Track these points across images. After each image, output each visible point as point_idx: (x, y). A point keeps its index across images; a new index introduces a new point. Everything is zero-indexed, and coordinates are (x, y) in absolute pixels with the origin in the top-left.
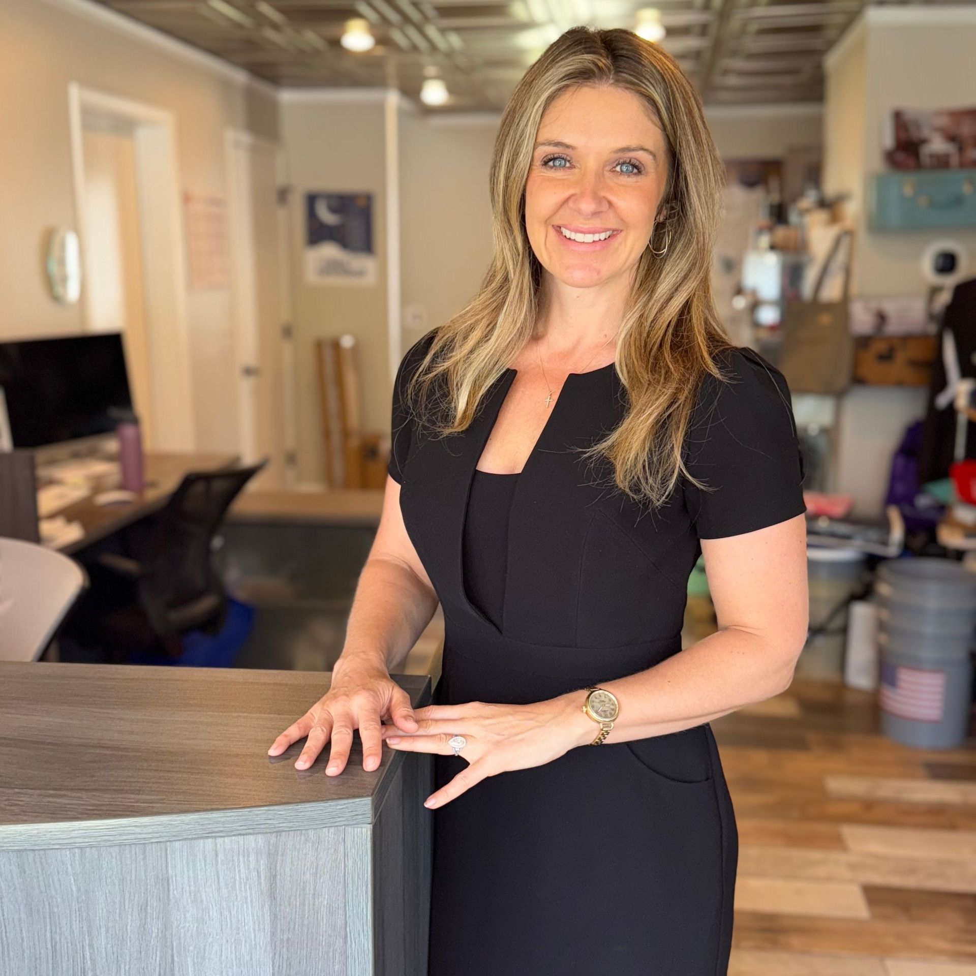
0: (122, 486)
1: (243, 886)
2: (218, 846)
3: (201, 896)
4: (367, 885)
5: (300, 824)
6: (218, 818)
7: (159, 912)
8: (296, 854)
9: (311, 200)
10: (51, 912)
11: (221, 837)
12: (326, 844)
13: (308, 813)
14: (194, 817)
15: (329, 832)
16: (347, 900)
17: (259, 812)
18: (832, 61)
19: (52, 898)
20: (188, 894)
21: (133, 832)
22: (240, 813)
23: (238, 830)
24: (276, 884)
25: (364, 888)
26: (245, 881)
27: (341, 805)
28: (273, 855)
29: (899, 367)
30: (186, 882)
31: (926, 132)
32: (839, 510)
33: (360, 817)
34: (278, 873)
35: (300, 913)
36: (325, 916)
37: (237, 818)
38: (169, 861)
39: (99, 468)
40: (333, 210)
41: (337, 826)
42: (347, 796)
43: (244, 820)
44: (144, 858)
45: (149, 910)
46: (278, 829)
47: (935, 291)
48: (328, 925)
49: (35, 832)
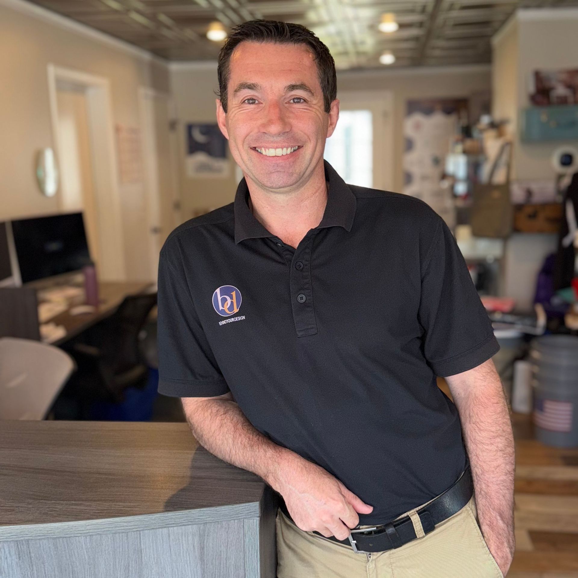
0: (86, 303)
1: (185, 554)
2: (170, 531)
3: (160, 560)
4: (257, 552)
5: (218, 518)
6: (171, 516)
7: (136, 569)
8: (216, 535)
9: (190, 128)
10: (73, 572)
11: (172, 527)
12: (233, 529)
13: (223, 512)
14: (158, 516)
15: (234, 522)
16: (245, 561)
17: (194, 512)
18: (496, 41)
19: (73, 562)
20: (153, 559)
21: (121, 525)
22: (184, 513)
23: (183, 523)
24: (204, 552)
25: (256, 554)
26: (186, 550)
27: (242, 507)
28: (202, 536)
29: (540, 222)
30: (152, 552)
31: (554, 83)
32: (507, 307)
33: (253, 513)
34: (205, 546)
35: (219, 569)
36: (233, 571)
37: (182, 516)
38: (142, 540)
39: (72, 292)
40: (203, 133)
41: (239, 519)
42: (245, 501)
43: (186, 517)
44: (127, 539)
45: (130, 569)
46: (206, 521)
47: (560, 177)
48: (234, 575)
49: (67, 527)
